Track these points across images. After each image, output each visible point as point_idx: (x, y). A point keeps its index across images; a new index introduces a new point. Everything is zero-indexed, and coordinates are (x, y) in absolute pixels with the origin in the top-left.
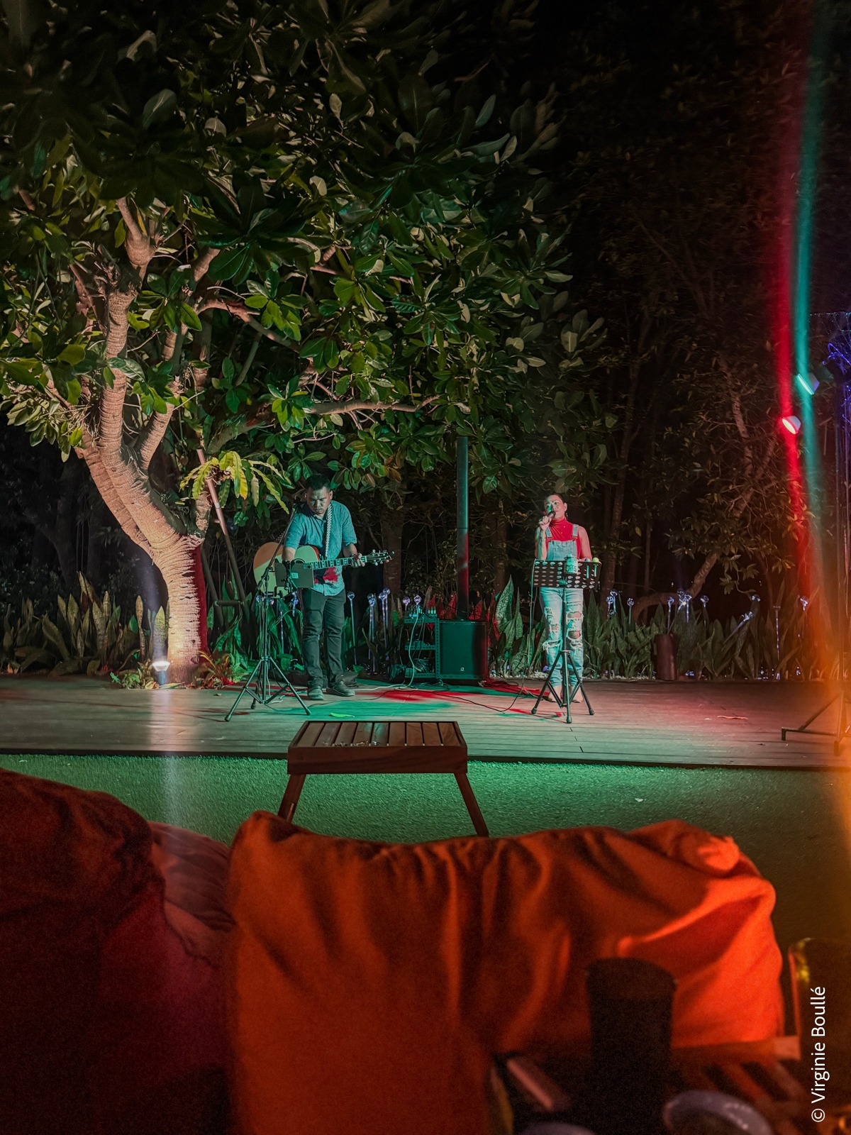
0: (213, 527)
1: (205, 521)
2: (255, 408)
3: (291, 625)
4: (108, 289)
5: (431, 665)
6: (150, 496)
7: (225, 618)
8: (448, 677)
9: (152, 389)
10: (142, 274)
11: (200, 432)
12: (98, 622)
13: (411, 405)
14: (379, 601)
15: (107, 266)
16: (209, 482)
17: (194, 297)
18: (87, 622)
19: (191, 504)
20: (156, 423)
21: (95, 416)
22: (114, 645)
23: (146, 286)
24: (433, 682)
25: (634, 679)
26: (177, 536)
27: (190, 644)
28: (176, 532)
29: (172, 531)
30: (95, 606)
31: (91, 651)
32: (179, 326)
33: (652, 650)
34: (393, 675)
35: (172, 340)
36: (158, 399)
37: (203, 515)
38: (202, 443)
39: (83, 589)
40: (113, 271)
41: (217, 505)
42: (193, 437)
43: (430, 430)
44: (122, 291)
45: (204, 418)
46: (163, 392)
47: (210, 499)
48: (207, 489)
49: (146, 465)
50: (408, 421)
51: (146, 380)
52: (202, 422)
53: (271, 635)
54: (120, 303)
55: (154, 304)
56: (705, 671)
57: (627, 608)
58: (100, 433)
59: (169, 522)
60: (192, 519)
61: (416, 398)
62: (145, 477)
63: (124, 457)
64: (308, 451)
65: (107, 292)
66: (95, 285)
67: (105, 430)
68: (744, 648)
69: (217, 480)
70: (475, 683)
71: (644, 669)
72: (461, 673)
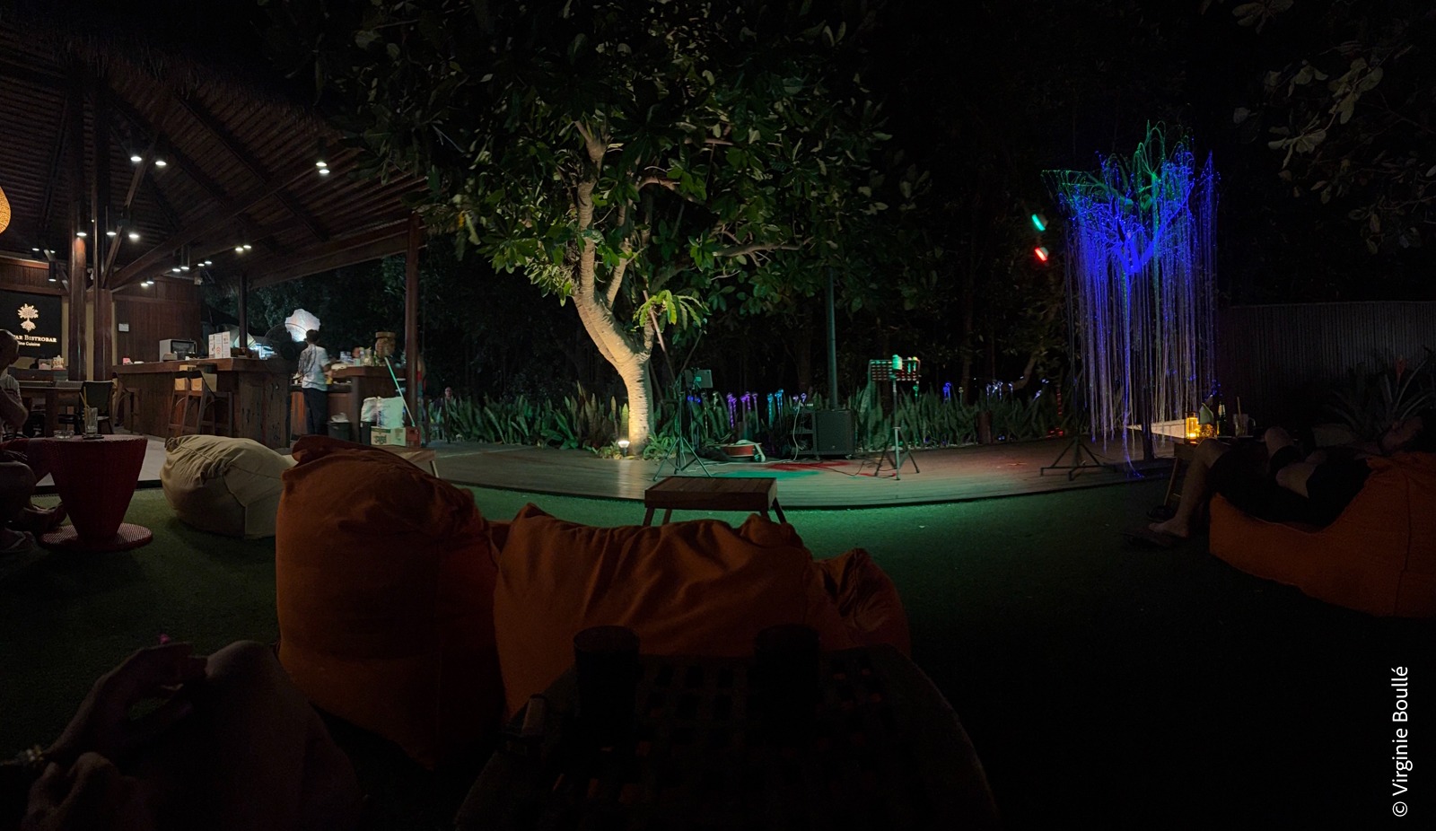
0: (656, 346)
1: (650, 343)
2: (682, 257)
3: (712, 417)
4: (579, 180)
5: (810, 446)
6: (614, 326)
7: (669, 413)
8: (823, 454)
9: (610, 249)
10: (599, 166)
11: (646, 277)
12: (589, 414)
13: (796, 245)
14: (775, 399)
15: (576, 164)
16: (652, 313)
17: (636, 176)
18: (582, 413)
19: (641, 330)
20: (615, 273)
21: (577, 273)
22: (599, 430)
23: (603, 174)
24: (812, 457)
25: (963, 445)
26: (632, 354)
27: (643, 430)
28: (632, 350)
29: (629, 350)
30: (587, 403)
31: (585, 434)
32: (627, 201)
33: (975, 424)
34: (784, 453)
35: (623, 212)
36: (614, 255)
37: (649, 338)
38: (647, 285)
39: (580, 392)
40: (580, 168)
41: (658, 330)
42: (642, 282)
43: (810, 264)
44: (587, 181)
45: (648, 268)
46: (617, 251)
47: (653, 326)
48: (651, 319)
49: (611, 304)
50: (794, 258)
51: (606, 242)
52: (647, 270)
53: (698, 424)
54: (586, 189)
55: (610, 186)
56: (1012, 436)
57: (958, 394)
58: (581, 284)
59: (626, 344)
60: (642, 341)
61: (799, 239)
62: (610, 313)
63: (596, 300)
64: (722, 287)
65: (578, 183)
66: (570, 179)
67: (583, 282)
68: (1037, 416)
69: (658, 312)
70: (843, 457)
71: (970, 438)
72: (834, 450)
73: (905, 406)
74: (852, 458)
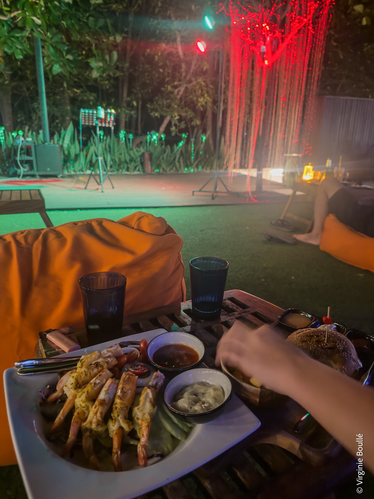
5: (31, 168)
8: (41, 173)
13: (4, 15)
24: (33, 176)
25: (133, 173)
33: (141, 160)
34: (11, 173)
43: (18, 33)
56: (163, 169)
57: (129, 139)
61: (7, 11)
68: (179, 158)
70: (55, 176)
71: (137, 169)
72: (49, 171)
73: (95, 144)
74: (62, 177)
